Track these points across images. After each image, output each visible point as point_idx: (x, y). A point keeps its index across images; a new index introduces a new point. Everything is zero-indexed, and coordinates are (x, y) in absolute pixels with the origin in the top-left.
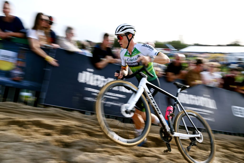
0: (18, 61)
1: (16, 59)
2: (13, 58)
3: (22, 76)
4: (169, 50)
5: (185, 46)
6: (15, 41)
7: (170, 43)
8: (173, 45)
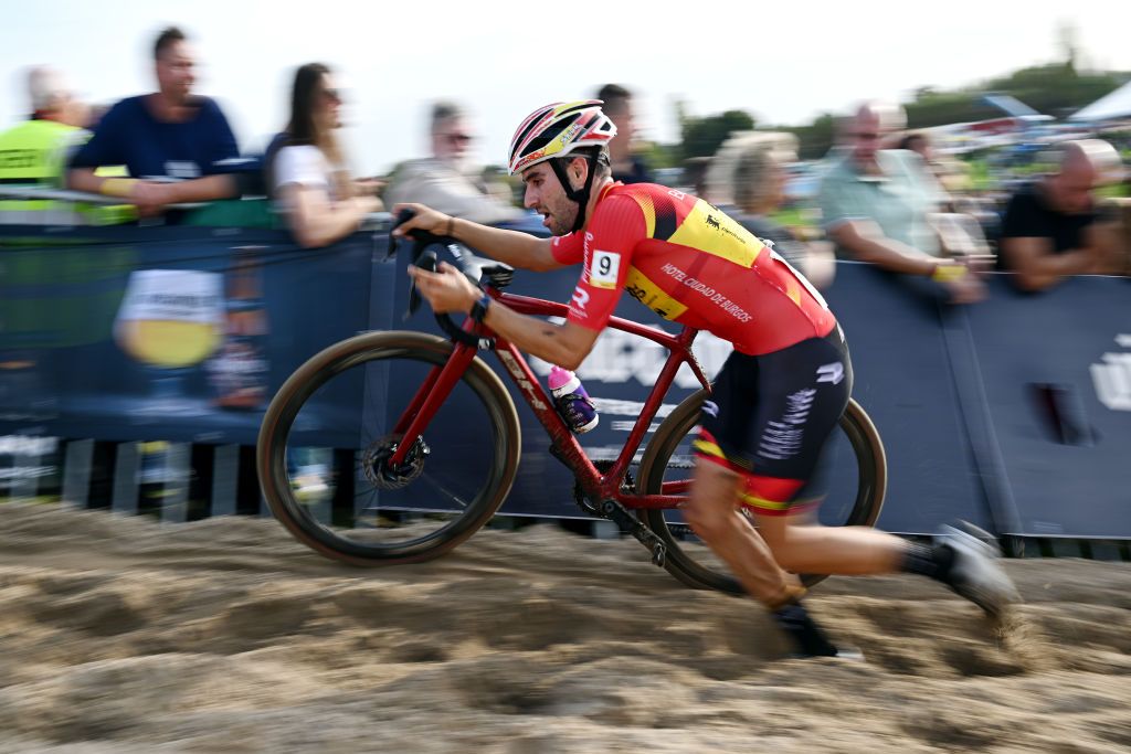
0: (230, 312)
1: (221, 304)
2: (208, 301)
3: (260, 383)
4: (1010, 123)
5: (1103, 86)
6: (203, 220)
7: (1001, 86)
8: (1018, 93)
